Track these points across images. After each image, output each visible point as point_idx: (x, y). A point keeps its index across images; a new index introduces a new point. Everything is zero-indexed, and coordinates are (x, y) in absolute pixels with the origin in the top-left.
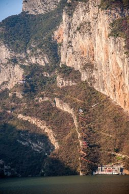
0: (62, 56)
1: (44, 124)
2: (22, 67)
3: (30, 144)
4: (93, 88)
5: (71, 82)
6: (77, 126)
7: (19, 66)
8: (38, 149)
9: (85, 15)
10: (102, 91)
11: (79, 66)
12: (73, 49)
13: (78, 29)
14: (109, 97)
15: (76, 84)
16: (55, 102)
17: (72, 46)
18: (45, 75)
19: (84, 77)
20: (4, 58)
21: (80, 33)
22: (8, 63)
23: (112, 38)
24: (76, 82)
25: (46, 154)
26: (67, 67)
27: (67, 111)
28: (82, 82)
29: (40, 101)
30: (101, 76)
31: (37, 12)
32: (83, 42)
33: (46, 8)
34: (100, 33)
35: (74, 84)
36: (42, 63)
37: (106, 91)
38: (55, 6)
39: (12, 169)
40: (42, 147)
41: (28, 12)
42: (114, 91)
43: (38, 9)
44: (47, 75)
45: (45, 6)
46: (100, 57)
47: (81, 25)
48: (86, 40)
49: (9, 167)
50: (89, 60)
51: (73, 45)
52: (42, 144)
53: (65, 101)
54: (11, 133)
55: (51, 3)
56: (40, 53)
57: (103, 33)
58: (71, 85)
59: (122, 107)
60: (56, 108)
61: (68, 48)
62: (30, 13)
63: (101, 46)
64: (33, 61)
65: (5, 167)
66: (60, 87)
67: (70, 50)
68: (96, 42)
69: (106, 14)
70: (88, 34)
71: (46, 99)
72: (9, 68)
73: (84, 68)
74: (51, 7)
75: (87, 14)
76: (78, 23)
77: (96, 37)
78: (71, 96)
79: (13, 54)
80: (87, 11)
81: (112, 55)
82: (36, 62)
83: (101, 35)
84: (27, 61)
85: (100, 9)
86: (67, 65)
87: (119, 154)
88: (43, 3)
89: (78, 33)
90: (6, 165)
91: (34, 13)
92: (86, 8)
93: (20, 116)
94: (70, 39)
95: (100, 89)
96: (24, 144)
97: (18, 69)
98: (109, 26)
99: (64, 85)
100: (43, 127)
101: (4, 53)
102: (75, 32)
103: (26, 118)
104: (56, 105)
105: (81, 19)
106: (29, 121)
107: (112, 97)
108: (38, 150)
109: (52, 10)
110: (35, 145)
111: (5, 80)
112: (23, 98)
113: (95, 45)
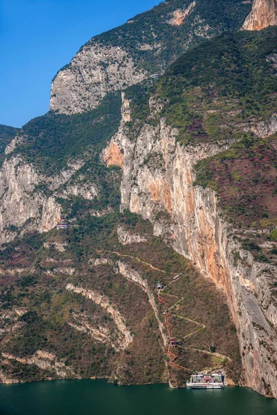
0: (122, 194)
1: (105, 300)
2: (59, 200)
3: (88, 330)
4: (172, 248)
5: (139, 237)
6: (155, 309)
7: (54, 199)
8: (100, 336)
9: (154, 142)
10: (184, 253)
11: (149, 214)
12: (139, 189)
13: (146, 162)
14: (195, 264)
15: (146, 240)
16: (118, 267)
17: (137, 185)
18: (94, 215)
19: (158, 231)
20: (29, 183)
21: (149, 167)
22: (34, 191)
23: (198, 188)
24: (146, 238)
25: (113, 346)
26: (131, 214)
27: (136, 281)
28: (154, 238)
29: (95, 264)
30: (183, 233)
31: (71, 111)
32: (154, 181)
33: (84, 105)
34: (179, 174)
35: (143, 240)
36: (88, 196)
37: (191, 255)
38: (97, 102)
39: (67, 368)
40: (105, 334)
41: (57, 111)
42: (203, 257)
43: (72, 106)
44: (96, 213)
45: (83, 102)
46: (179, 207)
47: (150, 156)
48: (157, 179)
49: (64, 365)
50: (163, 207)
51: (139, 183)
52: (105, 330)
53: (133, 268)
54: (60, 313)
55: (91, 98)
56: (85, 181)
57: (184, 175)
58: (139, 241)
59: (215, 281)
60: (121, 276)
61: (132, 186)
62: (60, 112)
63: (181, 192)
64: (75, 192)
65: (57, 364)
66: (124, 244)
67: (136, 190)
68: (174, 185)
69: (187, 151)
70: (160, 171)
71: (105, 261)
72: (36, 199)
73: (157, 219)
74: (92, 104)
75: (158, 142)
76: (145, 152)
77: (174, 179)
78: (141, 260)
79: (42, 177)
80: (156, 137)
81: (199, 211)
82: (79, 194)
83: (181, 176)
84: (65, 192)
85: (178, 143)
86: (132, 211)
87: (217, 354)
88: (80, 97)
89: (146, 167)
90: (59, 361)
91: (67, 113)
92: (156, 134)
93: (69, 287)
94: (133, 174)
95: (181, 251)
96: (79, 329)
97: (53, 204)
98: (192, 168)
99: (129, 241)
100: (104, 305)
101: (29, 176)
102: (140, 166)
103: (78, 291)
104: (121, 271)
105: (150, 148)
106: (84, 294)
107: (199, 265)
108: (100, 339)
109: (94, 108)
110: (95, 332)
111: (31, 216)
112: (66, 252)
113: (173, 189)
